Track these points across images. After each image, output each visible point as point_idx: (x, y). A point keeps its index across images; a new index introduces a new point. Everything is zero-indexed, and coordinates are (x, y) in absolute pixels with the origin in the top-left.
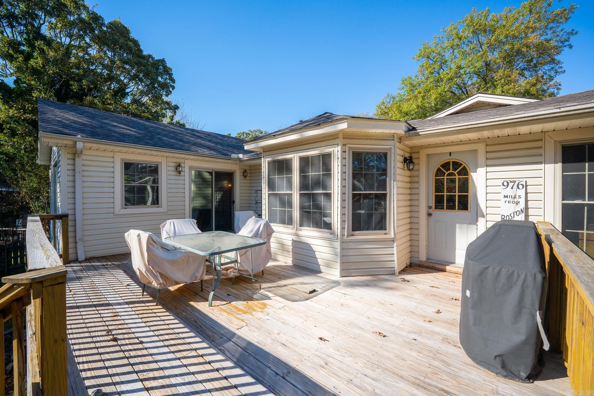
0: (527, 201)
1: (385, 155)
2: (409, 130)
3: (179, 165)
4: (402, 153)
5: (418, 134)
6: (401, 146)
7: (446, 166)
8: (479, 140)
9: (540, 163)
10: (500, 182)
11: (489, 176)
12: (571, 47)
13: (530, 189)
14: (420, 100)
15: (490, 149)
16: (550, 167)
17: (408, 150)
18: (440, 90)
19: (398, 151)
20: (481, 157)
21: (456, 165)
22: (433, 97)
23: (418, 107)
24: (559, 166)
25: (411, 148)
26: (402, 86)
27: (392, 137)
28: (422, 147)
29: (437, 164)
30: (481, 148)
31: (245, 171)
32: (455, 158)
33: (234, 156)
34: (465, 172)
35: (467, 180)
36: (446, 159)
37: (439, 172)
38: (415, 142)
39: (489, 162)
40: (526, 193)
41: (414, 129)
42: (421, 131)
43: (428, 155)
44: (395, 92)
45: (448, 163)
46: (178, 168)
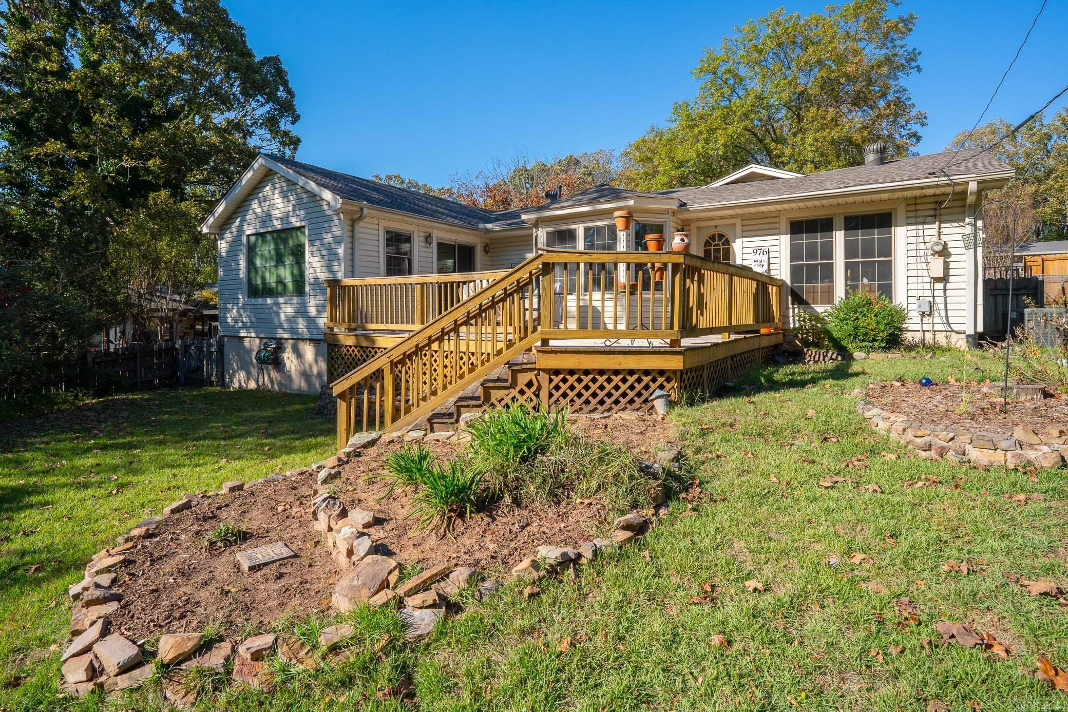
0: (769, 264)
1: (662, 226)
2: (681, 206)
3: (430, 236)
4: (675, 225)
5: (688, 210)
6: (674, 219)
7: (713, 238)
8: (737, 216)
9: (777, 234)
10: (751, 250)
11: (745, 245)
12: (919, 70)
13: (771, 255)
14: (701, 144)
15: (745, 223)
16: (783, 237)
17: (679, 222)
18: (730, 129)
19: (672, 224)
20: (739, 229)
21: (721, 236)
22: (721, 141)
23: (698, 155)
24: (788, 236)
25: (683, 221)
26: (674, 117)
27: (666, 212)
28: (693, 220)
29: (705, 236)
30: (738, 222)
31: (487, 245)
32: (721, 230)
33: (481, 226)
34: (727, 242)
35: (728, 250)
36: (712, 231)
37: (707, 244)
38: (686, 216)
39: (744, 234)
40: (769, 258)
41: (685, 204)
42: (693, 207)
43: (698, 228)
44: (664, 125)
45: (714, 236)
46: (428, 239)
